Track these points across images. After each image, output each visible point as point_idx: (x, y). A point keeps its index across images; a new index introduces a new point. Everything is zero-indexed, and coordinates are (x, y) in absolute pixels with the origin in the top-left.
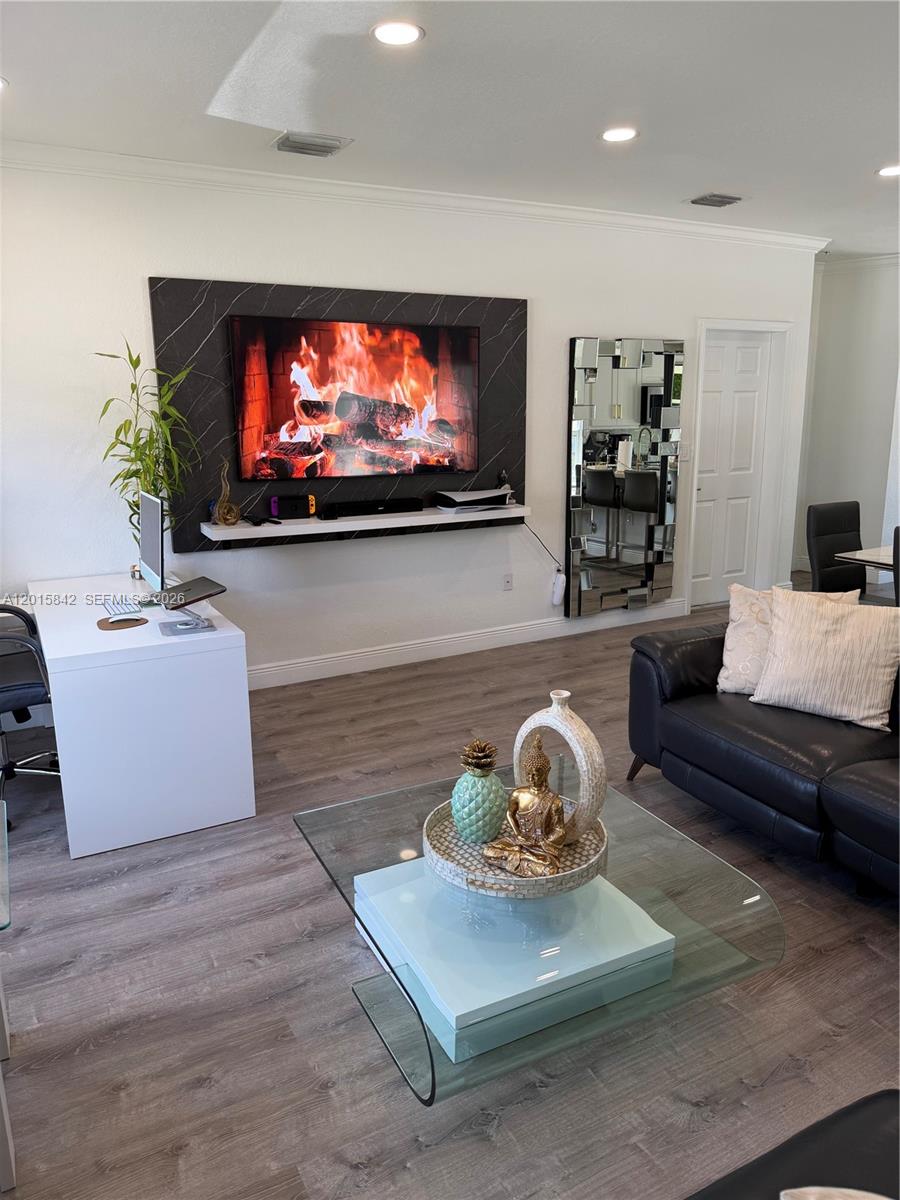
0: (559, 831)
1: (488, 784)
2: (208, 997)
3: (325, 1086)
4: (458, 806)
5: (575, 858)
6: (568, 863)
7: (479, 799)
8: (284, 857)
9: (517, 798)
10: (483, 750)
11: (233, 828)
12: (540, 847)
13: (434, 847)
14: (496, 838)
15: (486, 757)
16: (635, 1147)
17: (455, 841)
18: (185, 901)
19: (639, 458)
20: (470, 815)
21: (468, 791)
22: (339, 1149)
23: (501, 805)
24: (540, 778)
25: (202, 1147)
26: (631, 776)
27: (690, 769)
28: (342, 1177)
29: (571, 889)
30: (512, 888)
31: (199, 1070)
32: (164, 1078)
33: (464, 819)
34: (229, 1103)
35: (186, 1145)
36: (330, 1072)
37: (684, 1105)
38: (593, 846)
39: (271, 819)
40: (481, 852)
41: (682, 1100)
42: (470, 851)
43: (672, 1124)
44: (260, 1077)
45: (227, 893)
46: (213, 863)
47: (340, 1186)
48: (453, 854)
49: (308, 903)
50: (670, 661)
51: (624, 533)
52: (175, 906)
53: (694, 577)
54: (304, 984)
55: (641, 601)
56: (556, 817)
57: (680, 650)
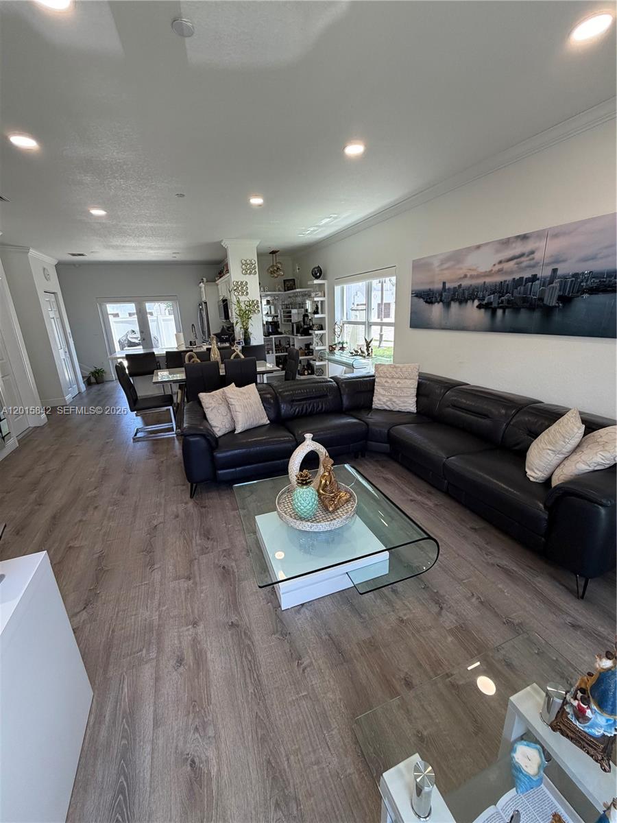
3: (402, 621)
18: (213, 738)
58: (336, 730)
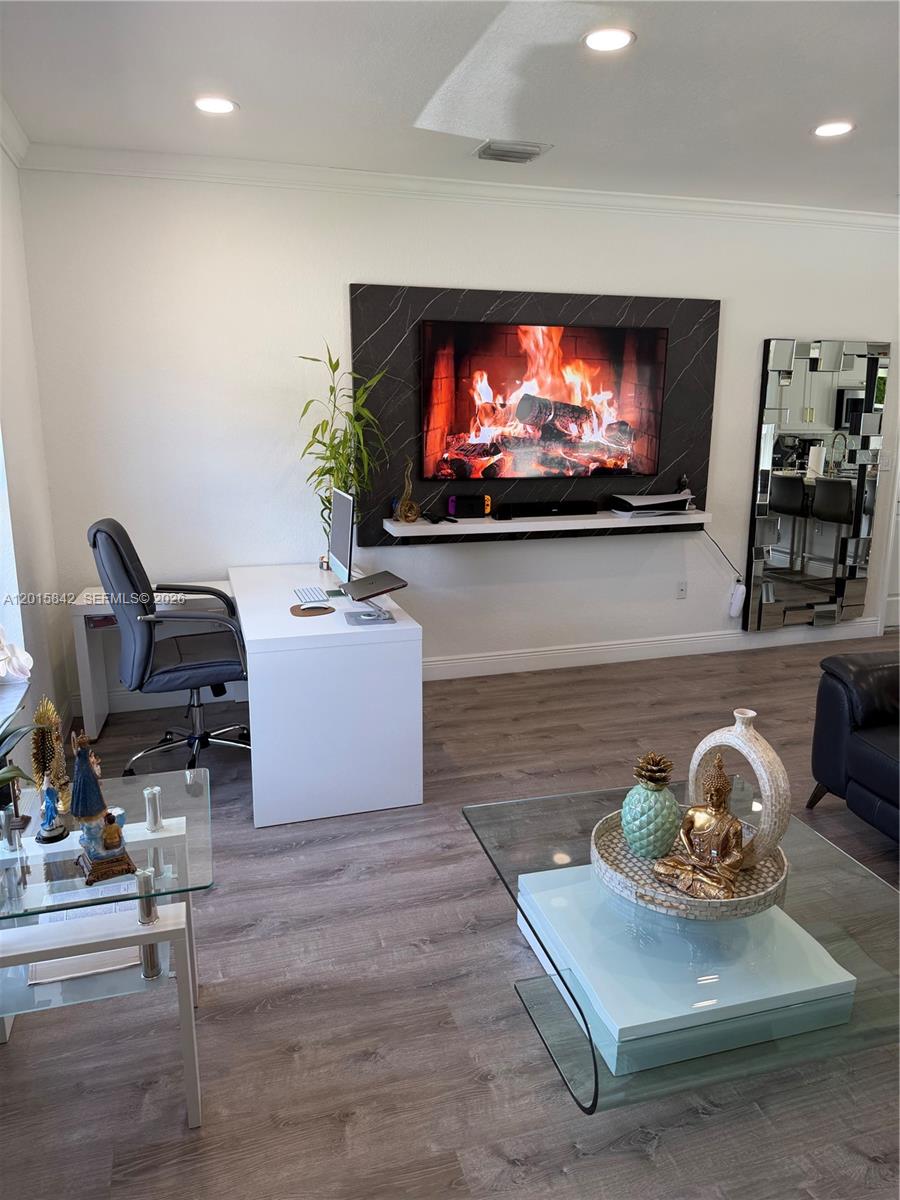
0: (736, 855)
1: (661, 799)
2: (376, 975)
3: (485, 1078)
4: (629, 818)
5: (751, 884)
6: (743, 889)
7: (652, 813)
8: (449, 847)
9: (692, 817)
10: (657, 764)
11: (402, 812)
12: (714, 869)
13: (602, 856)
14: (667, 855)
15: (660, 771)
16: (803, 1192)
17: (623, 853)
18: (357, 879)
19: (831, 464)
20: (641, 828)
21: (639, 804)
22: (498, 1142)
23: (674, 821)
24: (720, 799)
25: (368, 1118)
26: (811, 804)
27: (879, 803)
28: (500, 1170)
29: (746, 915)
30: (683, 907)
31: (365, 1044)
32: (333, 1047)
33: (634, 832)
34: (394, 1079)
35: (353, 1114)
36: (492, 1066)
37: (859, 1158)
38: (771, 874)
39: (436, 808)
40: (651, 867)
41: (859, 1152)
42: (639, 864)
43: (845, 1177)
44: (423, 1059)
45: (395, 875)
46: (382, 845)
47: (498, 1179)
48: (622, 866)
49: (471, 896)
50: (864, 685)
51: (811, 544)
52: (347, 883)
53: (890, 596)
54: (467, 975)
55: (829, 619)
56: (734, 841)
57: (876, 675)
58: (332, 968)
